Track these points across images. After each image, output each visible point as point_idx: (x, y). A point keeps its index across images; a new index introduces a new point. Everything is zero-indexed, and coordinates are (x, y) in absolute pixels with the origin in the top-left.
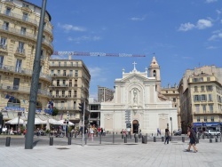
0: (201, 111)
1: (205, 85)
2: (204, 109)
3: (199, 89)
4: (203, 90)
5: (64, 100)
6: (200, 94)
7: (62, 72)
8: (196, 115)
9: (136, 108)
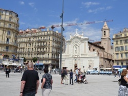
0: (120, 58)
1: (123, 39)
2: (122, 56)
3: (119, 43)
4: (121, 43)
5: (43, 53)
6: (119, 46)
7: (43, 38)
8: (116, 60)
9: (76, 57)
